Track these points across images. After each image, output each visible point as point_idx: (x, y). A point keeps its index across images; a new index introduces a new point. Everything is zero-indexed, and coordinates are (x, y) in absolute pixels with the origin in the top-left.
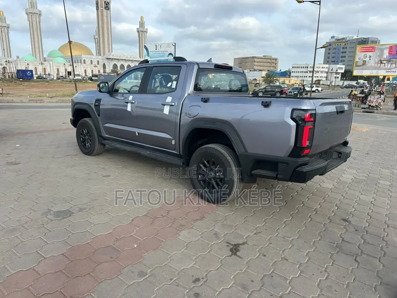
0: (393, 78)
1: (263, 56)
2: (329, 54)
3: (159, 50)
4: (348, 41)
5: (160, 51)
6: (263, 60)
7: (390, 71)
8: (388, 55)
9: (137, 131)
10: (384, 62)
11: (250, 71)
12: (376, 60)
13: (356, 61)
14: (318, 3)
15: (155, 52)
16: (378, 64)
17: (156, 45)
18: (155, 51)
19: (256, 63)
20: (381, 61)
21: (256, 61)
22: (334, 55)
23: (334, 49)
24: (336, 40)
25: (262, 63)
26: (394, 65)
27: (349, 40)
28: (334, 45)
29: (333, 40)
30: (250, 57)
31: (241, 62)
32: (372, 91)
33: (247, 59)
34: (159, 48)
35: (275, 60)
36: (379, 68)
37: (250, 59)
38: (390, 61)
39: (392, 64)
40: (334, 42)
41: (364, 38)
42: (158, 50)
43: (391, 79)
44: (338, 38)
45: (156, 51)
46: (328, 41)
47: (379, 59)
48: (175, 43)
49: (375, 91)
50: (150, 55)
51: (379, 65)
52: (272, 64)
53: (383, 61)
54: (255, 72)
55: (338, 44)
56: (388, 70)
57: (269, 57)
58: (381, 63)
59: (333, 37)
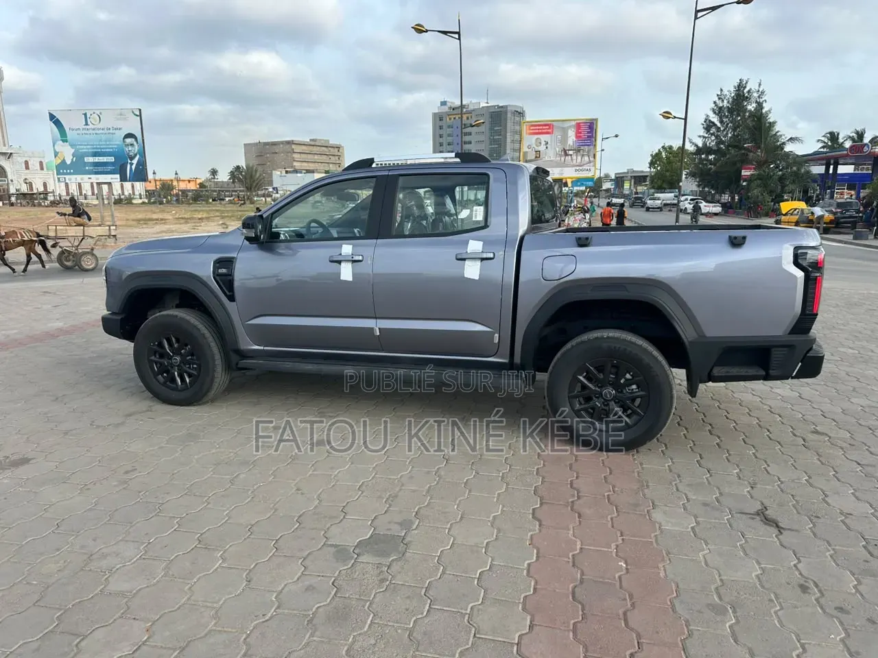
0: (572, 182)
1: (311, 140)
2: (441, 136)
3: (95, 127)
4: (473, 112)
5: (99, 129)
6: (311, 148)
7: (581, 168)
8: (575, 139)
9: (376, 325)
10: (571, 152)
11: (287, 172)
12: (557, 149)
13: (524, 150)
14: (457, 36)
15: (84, 132)
16: (561, 156)
17: (85, 114)
18: (83, 129)
19: (296, 156)
20: (565, 151)
21: (295, 151)
22: (450, 139)
23: (449, 127)
24: (450, 108)
25: (309, 155)
26: (586, 158)
27: (474, 110)
28: (448, 119)
29: (445, 109)
30: (282, 143)
31: (262, 152)
32: (570, 207)
33: (275, 147)
34: (93, 119)
35: (336, 150)
36: (564, 165)
37: (281, 146)
38: (579, 151)
39: (583, 155)
40: (447, 112)
41: (499, 107)
42: (91, 126)
43: (570, 185)
44: (453, 106)
45: (87, 127)
46: (437, 111)
47: (561, 147)
48: (140, 110)
49: (574, 207)
50: (69, 138)
51: (563, 159)
52: (330, 157)
53: (569, 150)
54: (299, 175)
55: (454, 116)
56: (578, 168)
57: (322, 142)
58: (566, 155)
59: (444, 103)
